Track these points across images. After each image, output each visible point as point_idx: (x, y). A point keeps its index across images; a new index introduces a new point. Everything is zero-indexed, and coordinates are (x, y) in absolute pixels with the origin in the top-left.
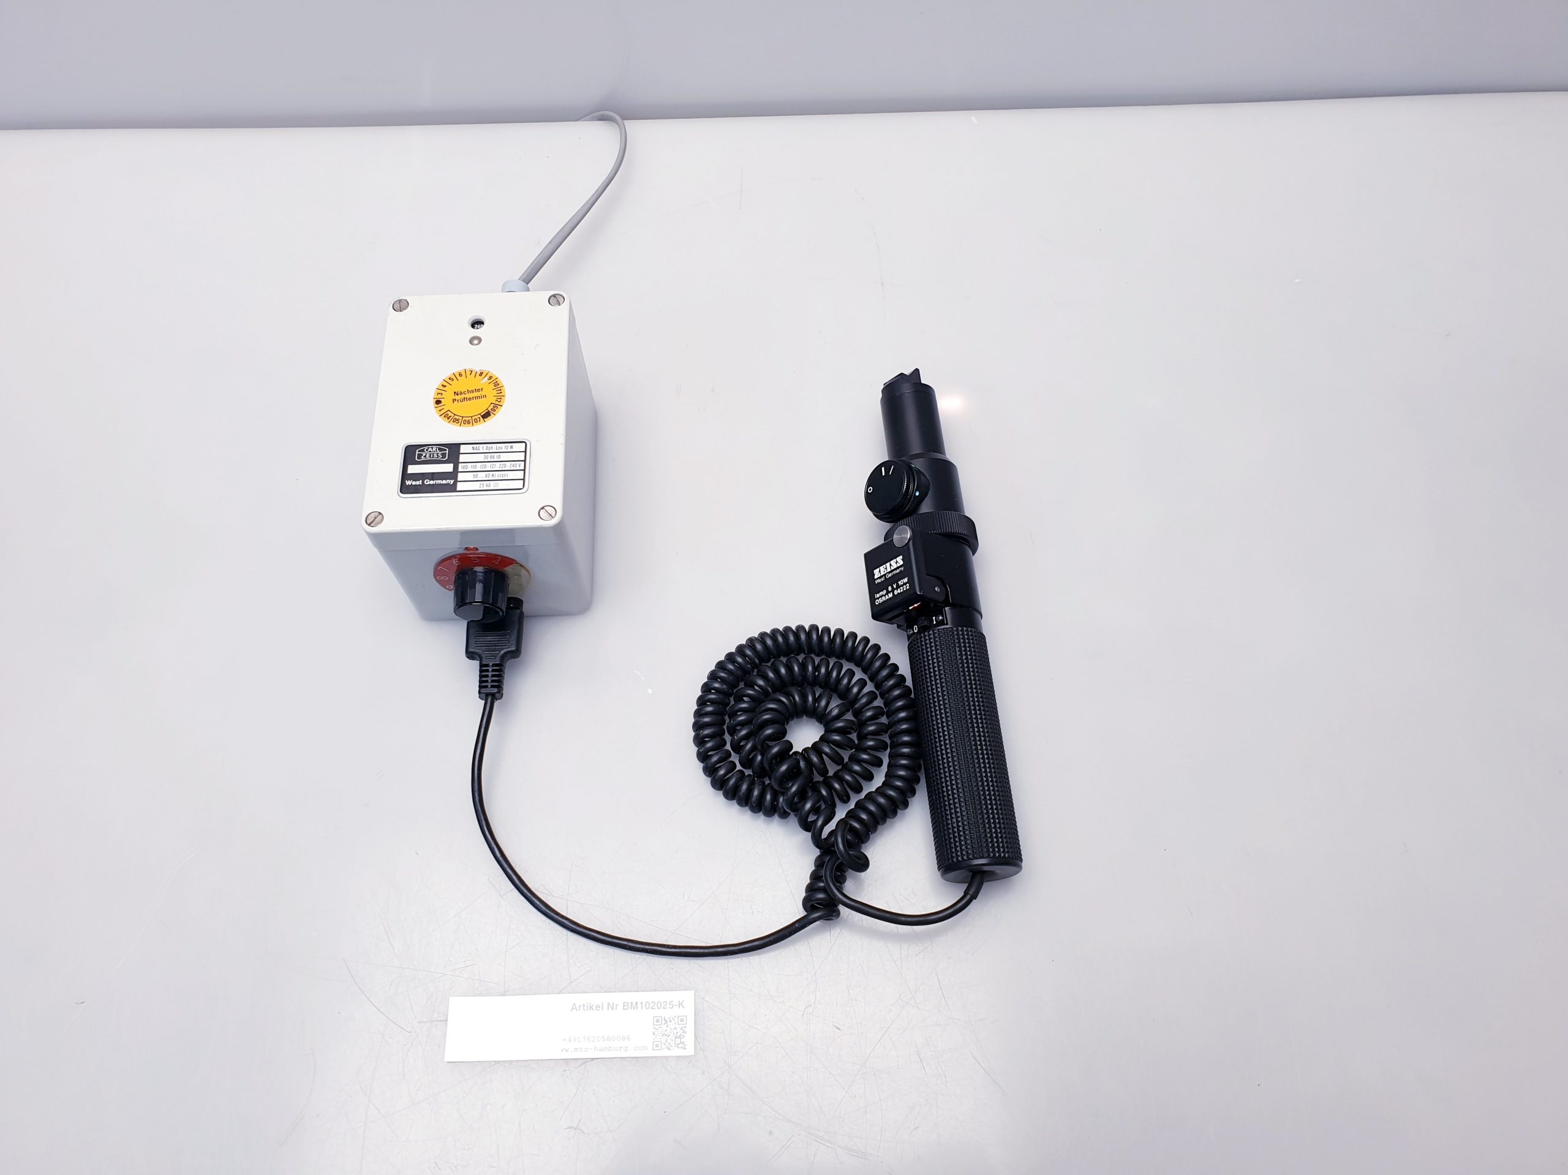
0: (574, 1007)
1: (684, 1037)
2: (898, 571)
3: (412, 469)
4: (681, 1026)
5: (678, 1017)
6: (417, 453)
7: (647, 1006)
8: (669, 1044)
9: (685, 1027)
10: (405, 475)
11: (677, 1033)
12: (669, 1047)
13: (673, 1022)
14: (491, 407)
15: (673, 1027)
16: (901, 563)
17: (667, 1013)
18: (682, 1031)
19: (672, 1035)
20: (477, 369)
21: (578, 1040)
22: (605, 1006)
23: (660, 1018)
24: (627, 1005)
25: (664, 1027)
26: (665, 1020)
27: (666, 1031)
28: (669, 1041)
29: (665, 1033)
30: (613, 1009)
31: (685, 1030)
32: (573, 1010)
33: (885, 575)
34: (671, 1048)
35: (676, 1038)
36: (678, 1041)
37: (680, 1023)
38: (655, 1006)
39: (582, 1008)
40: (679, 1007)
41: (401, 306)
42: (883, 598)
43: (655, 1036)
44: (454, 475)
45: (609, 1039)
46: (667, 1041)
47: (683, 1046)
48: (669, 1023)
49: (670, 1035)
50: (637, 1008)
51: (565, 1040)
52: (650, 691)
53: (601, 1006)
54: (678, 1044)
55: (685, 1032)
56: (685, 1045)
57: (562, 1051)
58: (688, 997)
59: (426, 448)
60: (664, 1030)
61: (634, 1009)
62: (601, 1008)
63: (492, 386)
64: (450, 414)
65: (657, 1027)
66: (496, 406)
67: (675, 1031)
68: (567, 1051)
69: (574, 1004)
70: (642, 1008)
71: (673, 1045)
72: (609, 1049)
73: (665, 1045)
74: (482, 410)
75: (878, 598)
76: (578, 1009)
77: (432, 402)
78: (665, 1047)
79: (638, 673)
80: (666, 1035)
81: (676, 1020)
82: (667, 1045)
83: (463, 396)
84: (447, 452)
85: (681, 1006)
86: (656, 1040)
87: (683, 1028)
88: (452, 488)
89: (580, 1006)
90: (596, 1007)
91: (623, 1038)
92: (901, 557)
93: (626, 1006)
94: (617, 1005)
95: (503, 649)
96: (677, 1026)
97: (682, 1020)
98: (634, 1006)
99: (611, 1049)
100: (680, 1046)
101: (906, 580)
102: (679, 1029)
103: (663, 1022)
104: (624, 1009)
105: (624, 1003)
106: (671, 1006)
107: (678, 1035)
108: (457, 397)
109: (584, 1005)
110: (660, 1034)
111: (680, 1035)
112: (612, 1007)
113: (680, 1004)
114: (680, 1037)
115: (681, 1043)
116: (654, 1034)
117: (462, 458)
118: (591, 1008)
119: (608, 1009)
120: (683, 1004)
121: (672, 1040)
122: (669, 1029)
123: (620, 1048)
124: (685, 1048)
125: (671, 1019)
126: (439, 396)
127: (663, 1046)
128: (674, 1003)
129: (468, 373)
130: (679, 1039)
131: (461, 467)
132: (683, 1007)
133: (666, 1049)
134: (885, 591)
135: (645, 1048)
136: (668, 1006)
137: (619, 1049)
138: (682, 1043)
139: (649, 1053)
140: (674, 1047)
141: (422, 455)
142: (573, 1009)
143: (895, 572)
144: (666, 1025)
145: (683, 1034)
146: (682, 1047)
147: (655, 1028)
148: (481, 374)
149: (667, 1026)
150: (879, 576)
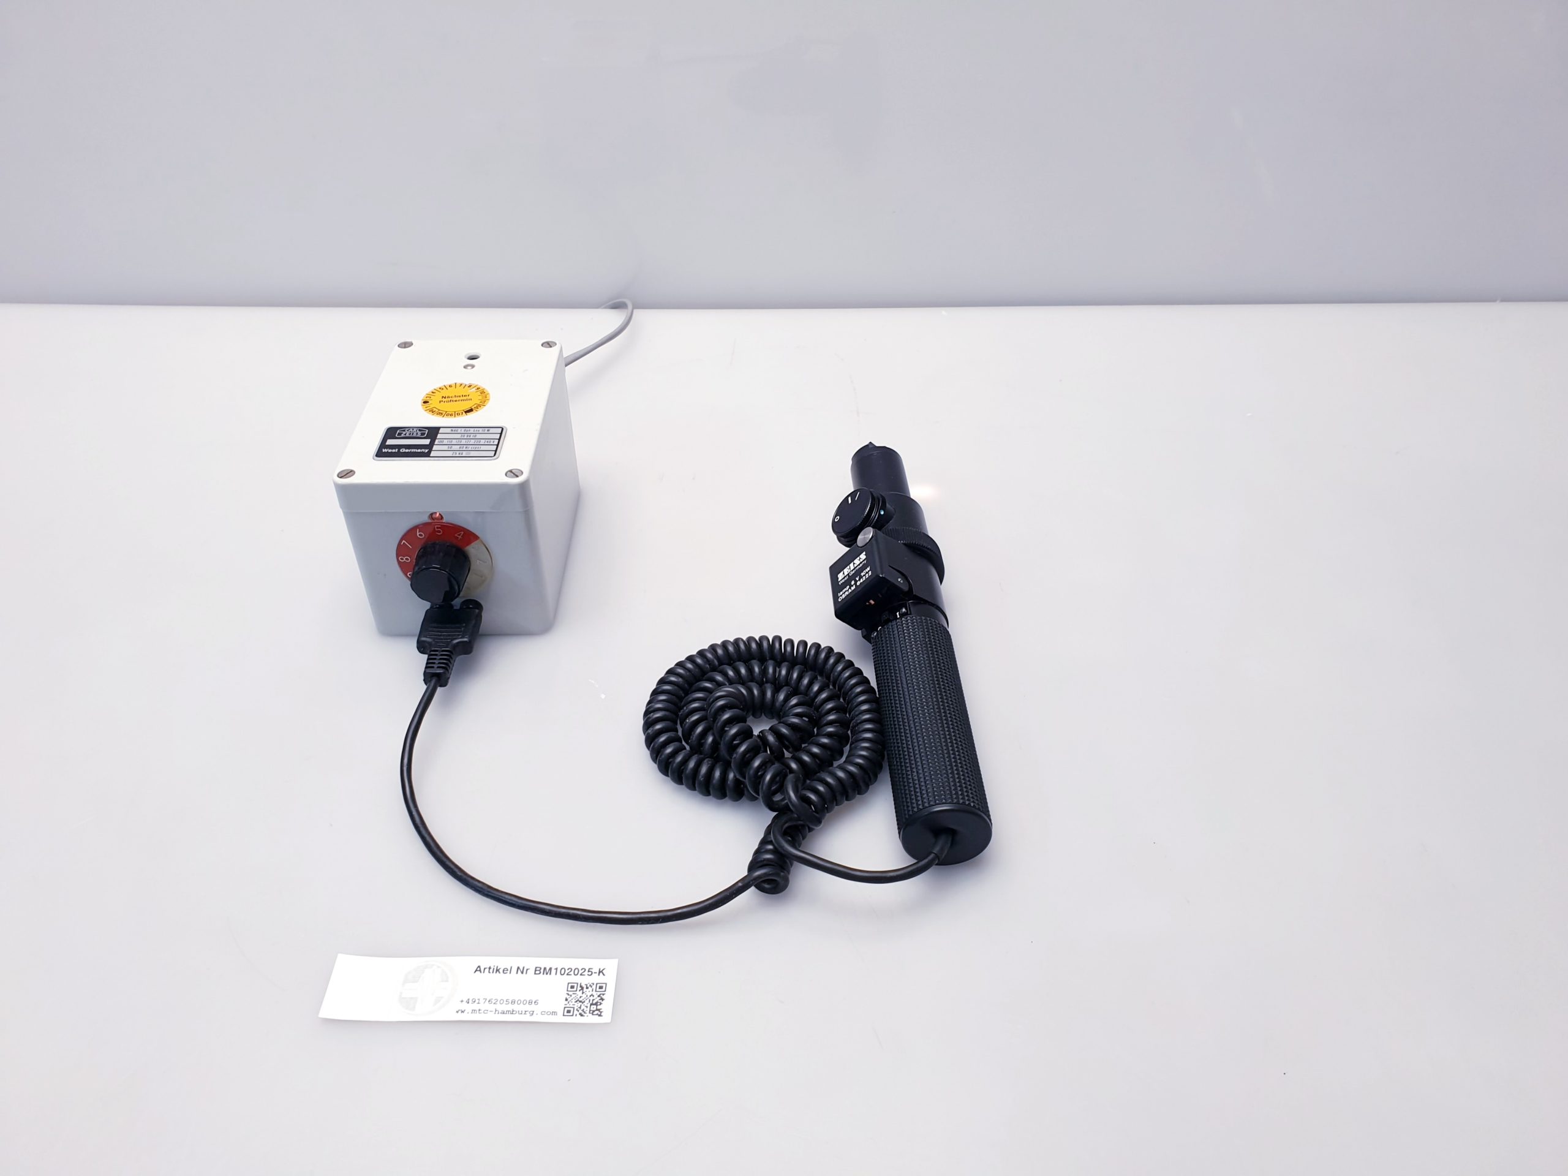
0: (479, 969)
1: (601, 1004)
2: (861, 565)
3: (390, 442)
4: (599, 993)
5: (597, 984)
6: (398, 432)
7: (563, 973)
8: (583, 1010)
9: (603, 994)
10: (383, 445)
11: (593, 1000)
12: (583, 1013)
13: (590, 989)
14: (475, 406)
15: (589, 994)
16: (864, 557)
17: (584, 980)
18: (600, 998)
19: (587, 1001)
20: (468, 383)
21: (477, 1001)
22: (514, 970)
23: (576, 985)
24: (540, 970)
25: (579, 993)
26: (581, 986)
27: (581, 997)
28: (583, 1007)
29: (580, 999)
30: (522, 973)
31: (603, 997)
32: (477, 972)
33: (848, 574)
34: (584, 1014)
35: (591, 1005)
36: (594, 1008)
37: (598, 990)
38: (572, 973)
39: (487, 970)
40: (599, 975)
41: (406, 345)
42: (847, 593)
43: (567, 1002)
44: (430, 447)
45: (513, 1002)
46: (580, 1008)
47: (599, 1013)
48: (585, 990)
49: (584, 1002)
50: (550, 974)
51: (462, 1001)
52: (603, 696)
53: (509, 970)
54: (594, 1011)
55: (602, 999)
56: (601, 1012)
57: (457, 1012)
58: (611, 966)
59: (408, 429)
60: (578, 997)
61: (547, 974)
62: (509, 972)
63: (479, 393)
64: (435, 409)
65: (570, 993)
66: (478, 407)
67: (592, 998)
68: (462, 1012)
69: (479, 967)
70: (556, 974)
71: (588, 1012)
72: (512, 1012)
73: (578, 1011)
74: (467, 408)
75: (841, 596)
76: (482, 970)
77: (420, 402)
78: (578, 1013)
79: (593, 682)
80: (580, 1002)
81: (594, 987)
82: (580, 1011)
83: (450, 399)
84: (427, 432)
85: (601, 974)
86: (568, 1006)
87: (601, 995)
88: (428, 455)
89: (485, 969)
90: (504, 971)
91: (530, 1002)
92: (864, 553)
93: (537, 971)
94: (527, 970)
95: (456, 639)
96: (594, 993)
97: (601, 988)
98: (547, 971)
99: (514, 1012)
100: (596, 1012)
101: (868, 569)
102: (596, 996)
103: (579, 988)
104: (535, 974)
105: (536, 968)
106: (590, 973)
107: (594, 1002)
108: (444, 399)
109: (490, 968)
110: (574, 1001)
111: (597, 1002)
112: (521, 970)
113: (600, 972)
114: (596, 1004)
115: (597, 1010)
116: (566, 1000)
117: (439, 436)
118: (498, 970)
119: (517, 973)
120: (603, 971)
121: (587, 1007)
122: (584, 996)
123: (526, 1011)
124: (600, 1015)
125: (588, 986)
126: (428, 398)
127: (576, 1012)
128: (593, 971)
129: (458, 386)
130: (595, 1006)
131: (436, 442)
132: (604, 975)
133: (578, 1016)
134: (848, 587)
135: (554, 1013)
136: (586, 973)
137: (524, 1012)
138: (599, 1010)
139: (560, 1018)
140: (588, 1014)
141: (402, 433)
142: (476, 970)
143: (858, 568)
144: (581, 991)
145: (601, 1001)
146: (597, 1014)
147: (568, 995)
148: (470, 386)
149: (583, 993)
150: (843, 577)
